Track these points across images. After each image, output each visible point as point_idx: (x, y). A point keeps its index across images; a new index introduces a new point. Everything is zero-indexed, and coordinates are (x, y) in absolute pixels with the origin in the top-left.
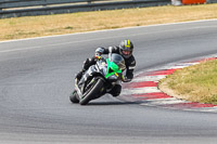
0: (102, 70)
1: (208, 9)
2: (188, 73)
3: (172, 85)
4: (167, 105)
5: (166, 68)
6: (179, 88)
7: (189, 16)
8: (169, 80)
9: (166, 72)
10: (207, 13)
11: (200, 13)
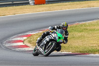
0: (55, 38)
1: (46, 7)
2: (37, 36)
3: (30, 42)
4: (28, 51)
5: (27, 34)
6: (33, 43)
7: (38, 10)
8: (28, 39)
9: (27, 36)
10: (46, 8)
11: (43, 9)
